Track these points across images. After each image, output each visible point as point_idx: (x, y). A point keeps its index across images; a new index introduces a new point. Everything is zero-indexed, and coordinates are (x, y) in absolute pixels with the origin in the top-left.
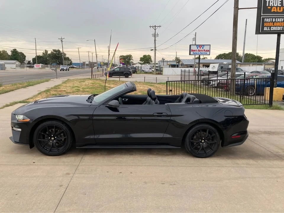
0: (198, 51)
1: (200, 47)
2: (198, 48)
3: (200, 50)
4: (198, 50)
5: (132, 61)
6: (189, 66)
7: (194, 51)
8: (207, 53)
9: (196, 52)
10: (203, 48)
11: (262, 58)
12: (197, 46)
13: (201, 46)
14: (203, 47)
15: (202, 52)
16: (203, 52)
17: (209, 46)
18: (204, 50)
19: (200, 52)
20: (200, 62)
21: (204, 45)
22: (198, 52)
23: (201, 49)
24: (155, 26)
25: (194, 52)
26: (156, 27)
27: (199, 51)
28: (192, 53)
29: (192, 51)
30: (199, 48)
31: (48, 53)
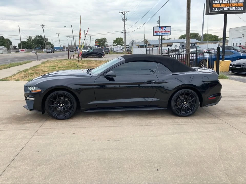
0: (160, 32)
1: (162, 28)
2: (160, 29)
3: (162, 31)
4: (160, 31)
5: (106, 43)
6: (155, 46)
7: (157, 32)
8: (168, 34)
9: (159, 33)
10: (164, 29)
11: (218, 37)
12: (159, 28)
13: (163, 28)
14: (165, 28)
15: (164, 33)
16: (165, 33)
17: (170, 27)
18: (166, 31)
19: (162, 33)
20: (163, 42)
22: (160, 33)
23: (163, 30)
24: (124, 11)
25: (157, 33)
26: (125, 13)
27: (161, 32)
28: (155, 34)
29: (155, 32)
30: (161, 29)
31: (32, 39)
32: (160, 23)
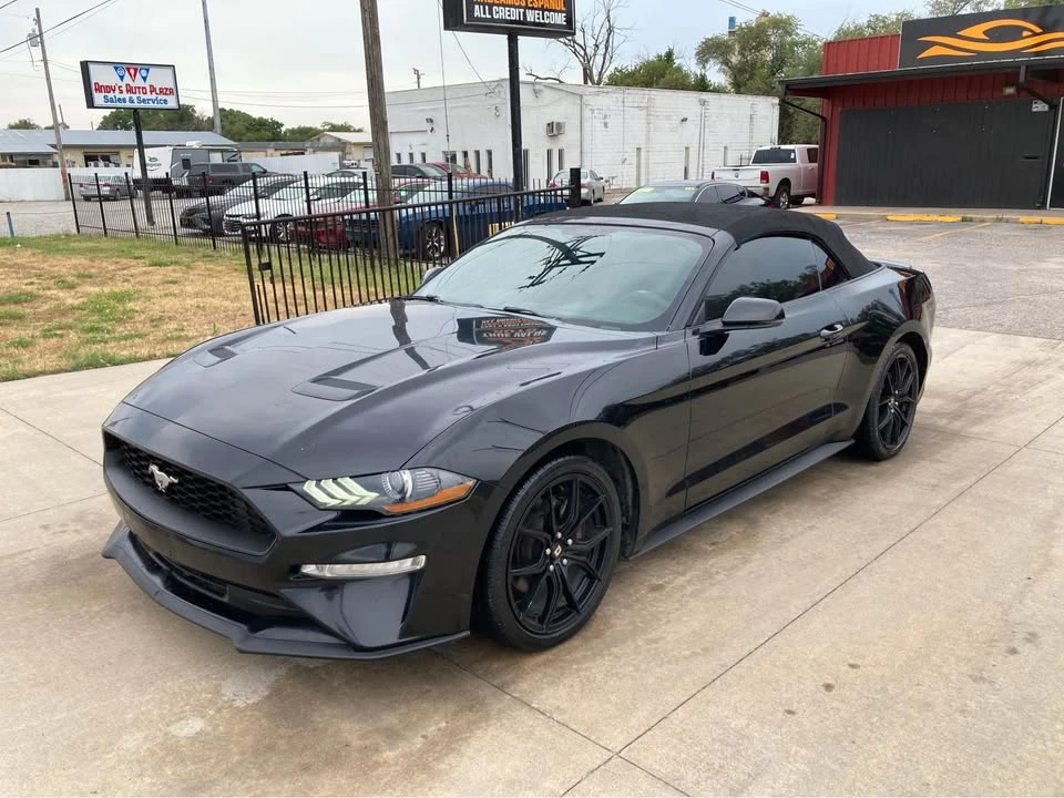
0: (124, 89)
1: (132, 71)
2: (122, 78)
3: (132, 84)
4: (123, 84)
6: (22, 158)
7: (109, 89)
8: (165, 101)
9: (118, 95)
10: (145, 79)
11: (282, 125)
12: (116, 68)
13: (136, 70)
14: (144, 73)
15: (143, 96)
16: (148, 96)
17: (170, 71)
18: (153, 90)
19: (134, 97)
20: (145, 142)
21: (147, 67)
22: (127, 96)
23: (139, 82)
25: (111, 95)
27: (129, 90)
28: (99, 98)
29: (99, 89)
30: (128, 79)
32: (42, 43)
